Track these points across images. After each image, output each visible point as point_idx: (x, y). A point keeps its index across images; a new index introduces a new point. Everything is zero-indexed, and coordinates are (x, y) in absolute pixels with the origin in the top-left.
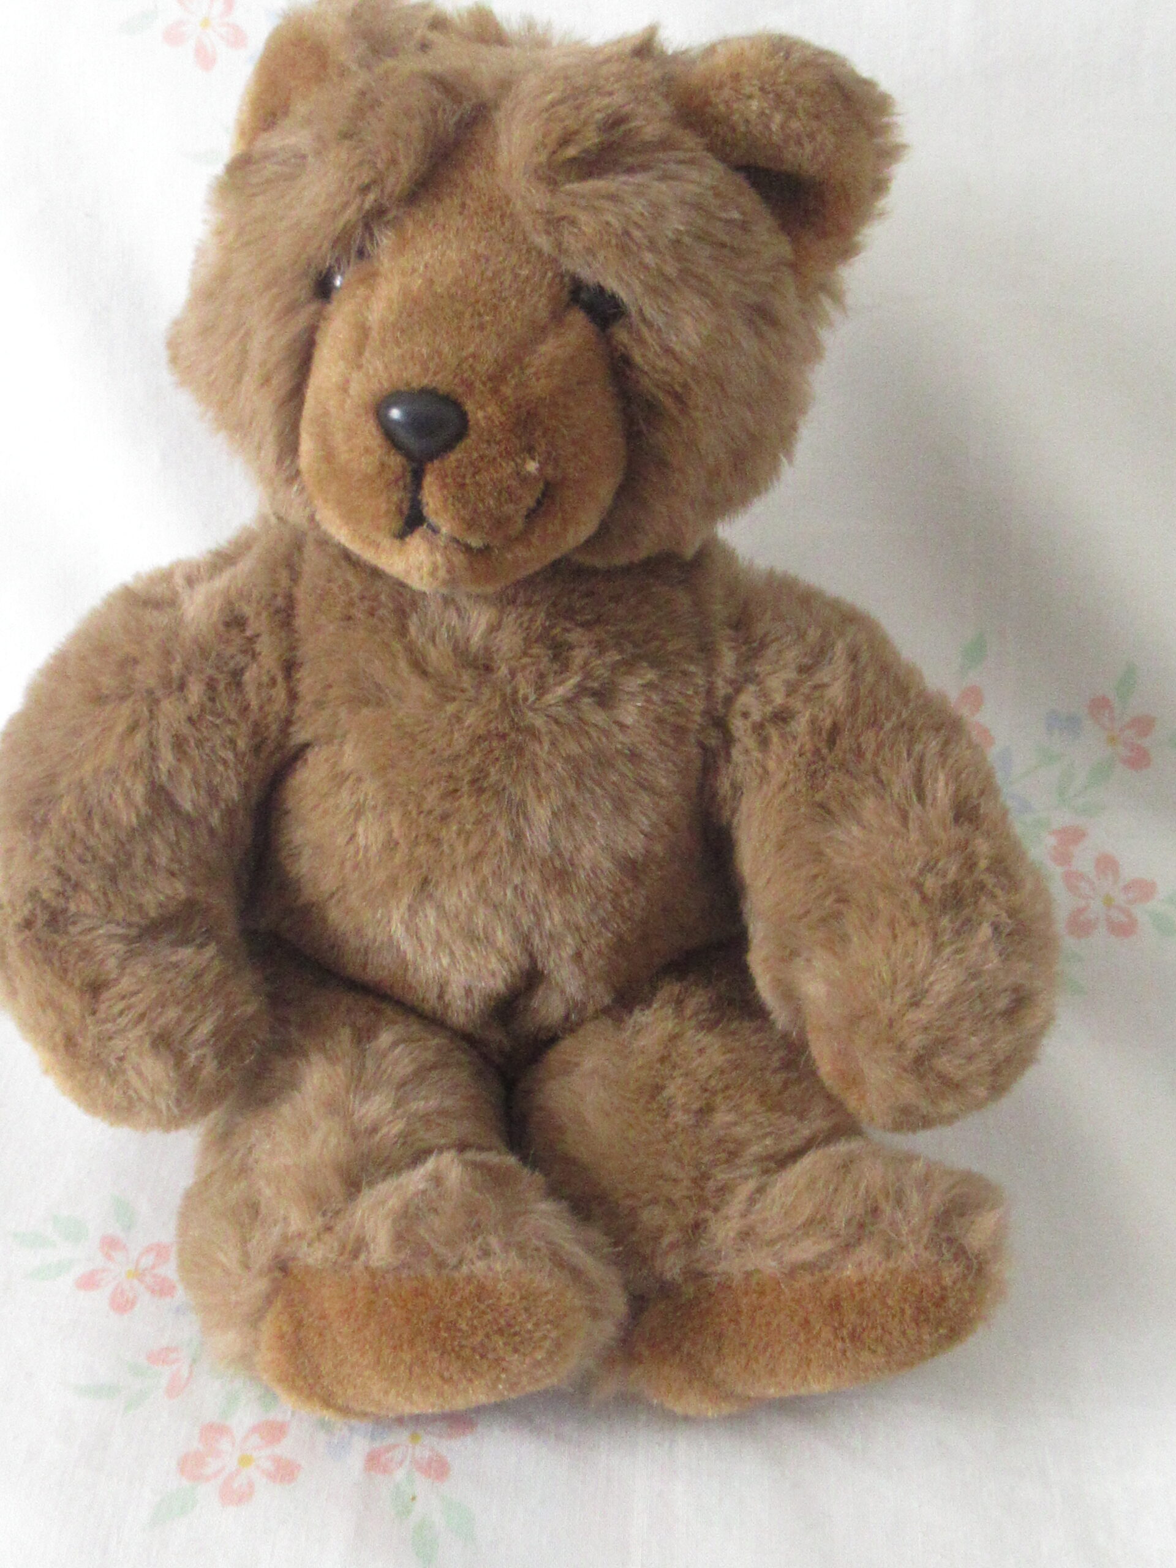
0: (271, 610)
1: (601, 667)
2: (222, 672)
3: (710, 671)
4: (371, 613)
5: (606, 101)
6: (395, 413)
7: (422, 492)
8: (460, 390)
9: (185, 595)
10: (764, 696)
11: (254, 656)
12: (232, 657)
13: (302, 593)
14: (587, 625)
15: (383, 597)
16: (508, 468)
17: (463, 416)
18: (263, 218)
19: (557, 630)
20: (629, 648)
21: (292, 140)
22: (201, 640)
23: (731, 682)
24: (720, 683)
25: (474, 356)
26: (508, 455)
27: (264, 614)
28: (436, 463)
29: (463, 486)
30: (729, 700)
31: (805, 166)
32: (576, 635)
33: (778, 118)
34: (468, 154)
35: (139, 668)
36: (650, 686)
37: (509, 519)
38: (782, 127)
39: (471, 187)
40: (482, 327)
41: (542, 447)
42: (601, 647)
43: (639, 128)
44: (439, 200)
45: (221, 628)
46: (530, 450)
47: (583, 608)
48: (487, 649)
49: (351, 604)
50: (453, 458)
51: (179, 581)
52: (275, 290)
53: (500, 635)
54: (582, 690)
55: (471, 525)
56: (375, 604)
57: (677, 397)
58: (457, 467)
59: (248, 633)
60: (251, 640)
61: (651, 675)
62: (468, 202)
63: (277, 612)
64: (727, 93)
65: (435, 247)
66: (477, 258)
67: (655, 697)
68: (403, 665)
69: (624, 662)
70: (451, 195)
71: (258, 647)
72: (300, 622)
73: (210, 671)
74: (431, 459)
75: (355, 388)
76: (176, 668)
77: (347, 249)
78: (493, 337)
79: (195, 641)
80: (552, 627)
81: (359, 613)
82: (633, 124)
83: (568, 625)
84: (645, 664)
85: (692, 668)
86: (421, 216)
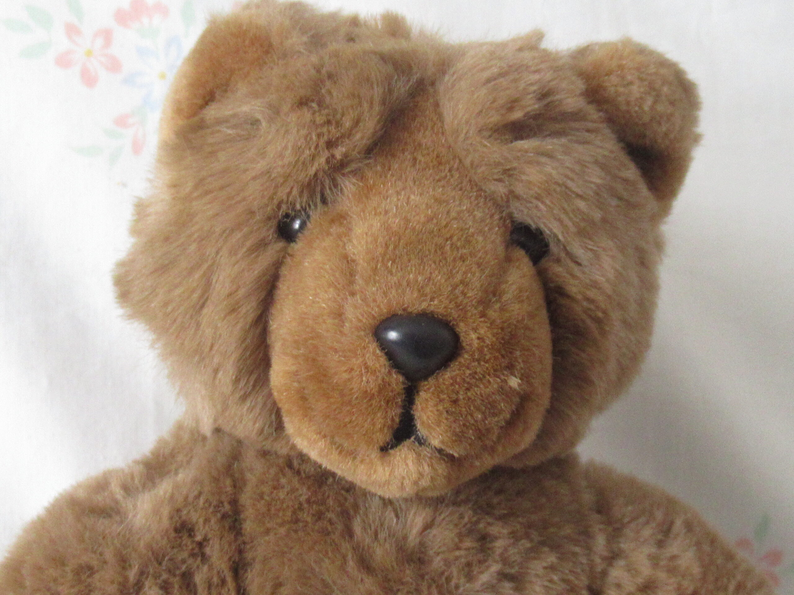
0: (219, 515)
1: (514, 554)
2: (175, 575)
3: (589, 549)
4: (319, 516)
5: (537, 77)
6: (393, 335)
7: (415, 407)
8: (455, 314)
9: (127, 504)
10: (631, 569)
11: (204, 558)
12: (184, 561)
13: (246, 498)
14: (501, 518)
15: (330, 502)
16: (495, 383)
17: (456, 337)
18: (225, 171)
19: (481, 526)
20: (535, 535)
21: (245, 108)
22: (154, 545)
23: (604, 559)
24: (598, 560)
25: (462, 282)
26: (496, 372)
27: (213, 521)
28: (431, 381)
29: (455, 402)
30: (604, 573)
31: (660, 141)
32: (496, 529)
33: (649, 101)
34: (414, 120)
35: (97, 576)
36: (552, 568)
37: (488, 430)
38: (652, 108)
39: (420, 145)
40: (463, 259)
41: (520, 365)
42: (515, 537)
43: (561, 101)
44: (393, 156)
45: (173, 535)
46: (510, 367)
47: (499, 504)
48: (422, 544)
49: (301, 508)
50: (447, 375)
51: (116, 490)
52: (246, 230)
53: (434, 531)
54: (503, 576)
55: (459, 438)
56: (322, 508)
57: (598, 321)
58: (452, 385)
59: (199, 538)
60: (200, 545)
61: (552, 559)
62: (420, 157)
63: (224, 516)
64: (614, 79)
65: (398, 193)
66: (438, 201)
67: (555, 578)
68: (351, 564)
69: (531, 550)
70: (403, 151)
71: (208, 550)
72: (248, 526)
73: (165, 576)
74: (426, 377)
75: (350, 313)
76: (132, 574)
77: (312, 195)
78: (474, 268)
79: (149, 547)
80: (477, 522)
81: (306, 516)
82: (558, 97)
83: (490, 520)
84: (546, 549)
85: (577, 549)
86: (379, 168)
